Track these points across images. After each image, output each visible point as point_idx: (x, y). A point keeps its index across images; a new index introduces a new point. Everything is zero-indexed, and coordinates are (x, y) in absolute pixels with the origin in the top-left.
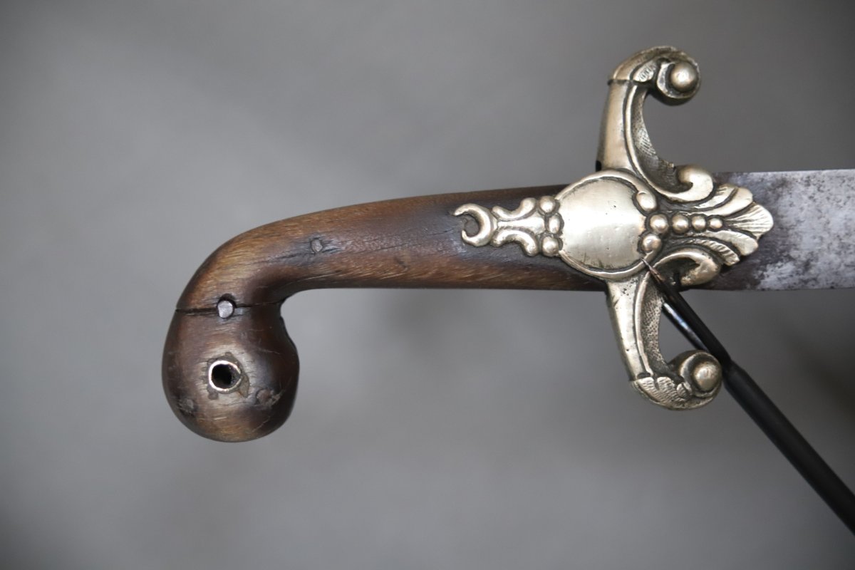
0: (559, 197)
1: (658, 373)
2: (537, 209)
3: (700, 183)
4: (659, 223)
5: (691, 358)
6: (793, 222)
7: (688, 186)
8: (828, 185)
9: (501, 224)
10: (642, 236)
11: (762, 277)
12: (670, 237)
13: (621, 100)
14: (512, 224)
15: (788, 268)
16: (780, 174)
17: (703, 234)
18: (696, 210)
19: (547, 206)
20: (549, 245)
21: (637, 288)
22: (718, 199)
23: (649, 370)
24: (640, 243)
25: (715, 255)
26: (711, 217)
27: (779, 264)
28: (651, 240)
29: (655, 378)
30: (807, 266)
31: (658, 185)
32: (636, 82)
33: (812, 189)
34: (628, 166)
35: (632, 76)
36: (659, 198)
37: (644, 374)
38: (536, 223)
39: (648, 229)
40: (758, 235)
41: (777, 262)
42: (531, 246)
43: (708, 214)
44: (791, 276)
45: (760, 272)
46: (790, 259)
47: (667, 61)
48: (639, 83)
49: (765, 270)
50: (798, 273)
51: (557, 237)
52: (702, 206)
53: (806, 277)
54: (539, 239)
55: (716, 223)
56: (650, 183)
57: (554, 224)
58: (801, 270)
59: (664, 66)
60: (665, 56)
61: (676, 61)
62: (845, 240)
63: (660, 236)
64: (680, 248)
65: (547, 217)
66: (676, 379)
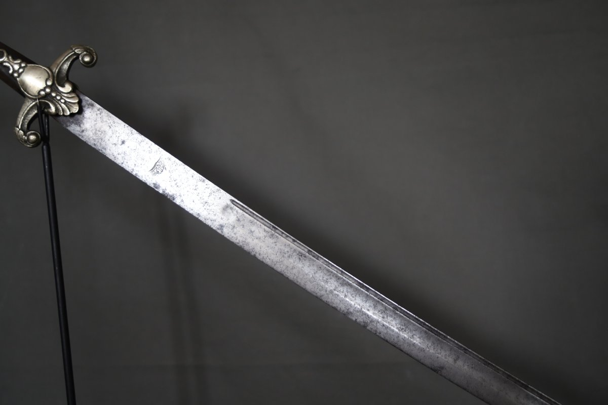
0: (28, 65)
1: (21, 129)
2: (20, 64)
3: (68, 88)
4: (48, 90)
5: (33, 132)
6: (88, 117)
7: (63, 86)
8: (103, 114)
9: (8, 61)
10: (42, 90)
11: (70, 126)
12: (47, 96)
13: (68, 53)
14: (11, 63)
15: (78, 128)
16: (93, 102)
17: (57, 101)
18: (61, 94)
19: (23, 65)
20: (16, 75)
21: (32, 103)
22: (69, 96)
23: (20, 127)
24: (39, 92)
25: (57, 109)
26: (63, 99)
27: (76, 125)
28: (43, 93)
29: (20, 129)
30: (83, 131)
31: (57, 80)
32: (74, 52)
33: (99, 112)
34: (54, 71)
35: (75, 49)
36: (53, 84)
37: (18, 127)
38: (16, 67)
39: (44, 90)
40: (71, 112)
42: (11, 71)
43: (63, 97)
44: (77, 131)
46: (80, 126)
47: (87, 52)
48: (75, 53)
51: (19, 76)
52: (63, 94)
53: (80, 134)
54: (14, 71)
55: (63, 101)
56: (55, 79)
57: (21, 70)
58: (80, 131)
59: (85, 53)
60: (89, 51)
61: (90, 54)
62: (97, 132)
63: (46, 93)
64: (50, 101)
65: (20, 67)
66: (25, 134)
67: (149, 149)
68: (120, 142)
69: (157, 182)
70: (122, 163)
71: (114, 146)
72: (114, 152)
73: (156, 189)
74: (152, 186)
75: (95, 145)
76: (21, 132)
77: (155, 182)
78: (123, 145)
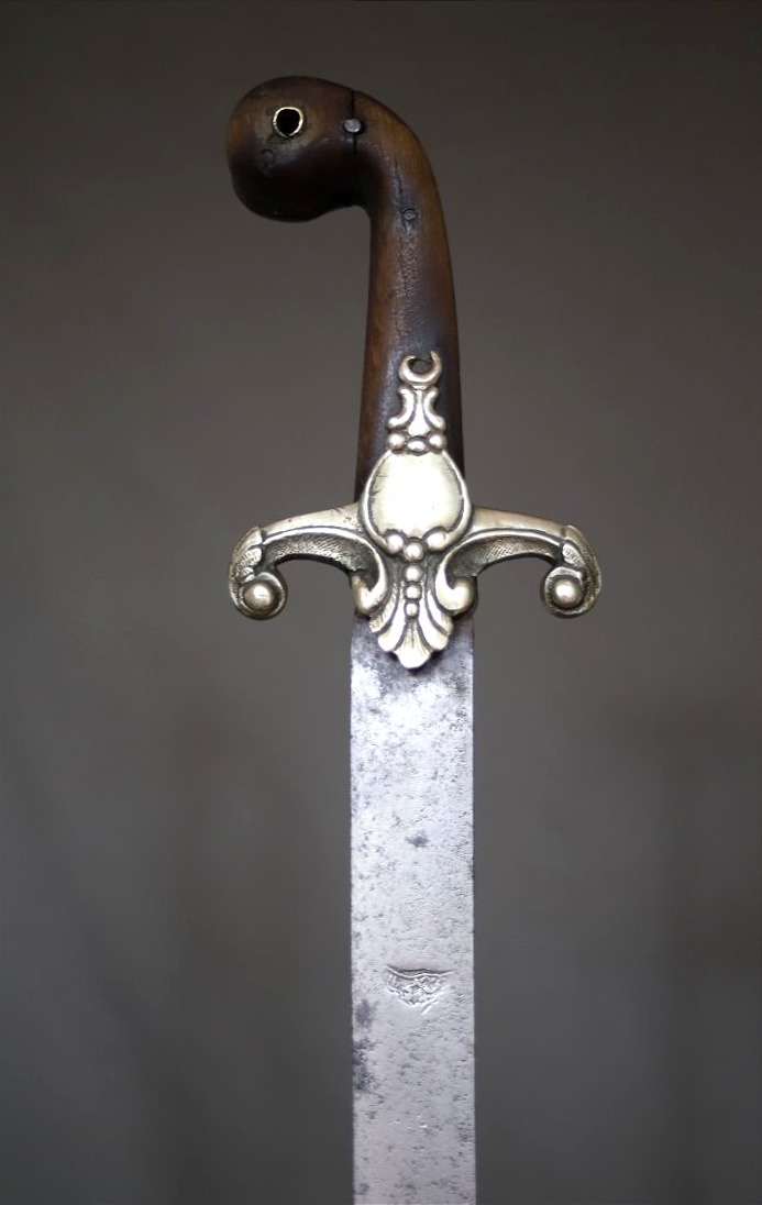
0: (445, 454)
1: (265, 549)
2: (434, 430)
4: (414, 551)
5: (279, 584)
6: (420, 698)
7: (452, 581)
8: (458, 734)
9: (419, 393)
10: (402, 534)
11: (366, 665)
12: (396, 559)
13: (545, 530)
14: (419, 406)
15: (374, 692)
16: (470, 686)
17: (401, 597)
18: (426, 591)
19: (437, 440)
20: (396, 440)
21: (351, 531)
22: (437, 614)
23: (268, 541)
24: (394, 532)
25: (378, 608)
26: (418, 605)
27: (378, 683)
28: (395, 543)
29: (260, 546)
30: (375, 711)
31: (455, 556)
32: (562, 545)
33: (454, 718)
34: (475, 528)
35: (569, 542)
36: (440, 553)
37: (264, 536)
38: (418, 428)
39: (409, 540)
40: (397, 652)
41: (381, 680)
42: (394, 422)
43: (422, 602)
44: (365, 695)
45: (370, 663)
46: (383, 694)
47: (584, 578)
48: (561, 549)
49: (372, 668)
50: (368, 701)
51: (398, 450)
52: (430, 597)
53: (364, 710)
54: (402, 429)
55: (412, 608)
56: (457, 548)
57: (419, 445)
58: (371, 704)
59: (578, 575)
60: (589, 579)
61: (584, 589)
62: (399, 751)
63: (401, 551)
64: (388, 574)
65: (425, 438)
66: (257, 568)
67: (448, 924)
68: (412, 832)
69: (374, 1009)
70: (361, 877)
71: (393, 821)
72: (375, 834)
73: (354, 1017)
74: (357, 1002)
75: (361, 768)
76: (257, 555)
77: (371, 1002)
78: (412, 846)
